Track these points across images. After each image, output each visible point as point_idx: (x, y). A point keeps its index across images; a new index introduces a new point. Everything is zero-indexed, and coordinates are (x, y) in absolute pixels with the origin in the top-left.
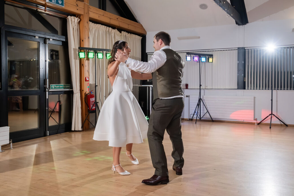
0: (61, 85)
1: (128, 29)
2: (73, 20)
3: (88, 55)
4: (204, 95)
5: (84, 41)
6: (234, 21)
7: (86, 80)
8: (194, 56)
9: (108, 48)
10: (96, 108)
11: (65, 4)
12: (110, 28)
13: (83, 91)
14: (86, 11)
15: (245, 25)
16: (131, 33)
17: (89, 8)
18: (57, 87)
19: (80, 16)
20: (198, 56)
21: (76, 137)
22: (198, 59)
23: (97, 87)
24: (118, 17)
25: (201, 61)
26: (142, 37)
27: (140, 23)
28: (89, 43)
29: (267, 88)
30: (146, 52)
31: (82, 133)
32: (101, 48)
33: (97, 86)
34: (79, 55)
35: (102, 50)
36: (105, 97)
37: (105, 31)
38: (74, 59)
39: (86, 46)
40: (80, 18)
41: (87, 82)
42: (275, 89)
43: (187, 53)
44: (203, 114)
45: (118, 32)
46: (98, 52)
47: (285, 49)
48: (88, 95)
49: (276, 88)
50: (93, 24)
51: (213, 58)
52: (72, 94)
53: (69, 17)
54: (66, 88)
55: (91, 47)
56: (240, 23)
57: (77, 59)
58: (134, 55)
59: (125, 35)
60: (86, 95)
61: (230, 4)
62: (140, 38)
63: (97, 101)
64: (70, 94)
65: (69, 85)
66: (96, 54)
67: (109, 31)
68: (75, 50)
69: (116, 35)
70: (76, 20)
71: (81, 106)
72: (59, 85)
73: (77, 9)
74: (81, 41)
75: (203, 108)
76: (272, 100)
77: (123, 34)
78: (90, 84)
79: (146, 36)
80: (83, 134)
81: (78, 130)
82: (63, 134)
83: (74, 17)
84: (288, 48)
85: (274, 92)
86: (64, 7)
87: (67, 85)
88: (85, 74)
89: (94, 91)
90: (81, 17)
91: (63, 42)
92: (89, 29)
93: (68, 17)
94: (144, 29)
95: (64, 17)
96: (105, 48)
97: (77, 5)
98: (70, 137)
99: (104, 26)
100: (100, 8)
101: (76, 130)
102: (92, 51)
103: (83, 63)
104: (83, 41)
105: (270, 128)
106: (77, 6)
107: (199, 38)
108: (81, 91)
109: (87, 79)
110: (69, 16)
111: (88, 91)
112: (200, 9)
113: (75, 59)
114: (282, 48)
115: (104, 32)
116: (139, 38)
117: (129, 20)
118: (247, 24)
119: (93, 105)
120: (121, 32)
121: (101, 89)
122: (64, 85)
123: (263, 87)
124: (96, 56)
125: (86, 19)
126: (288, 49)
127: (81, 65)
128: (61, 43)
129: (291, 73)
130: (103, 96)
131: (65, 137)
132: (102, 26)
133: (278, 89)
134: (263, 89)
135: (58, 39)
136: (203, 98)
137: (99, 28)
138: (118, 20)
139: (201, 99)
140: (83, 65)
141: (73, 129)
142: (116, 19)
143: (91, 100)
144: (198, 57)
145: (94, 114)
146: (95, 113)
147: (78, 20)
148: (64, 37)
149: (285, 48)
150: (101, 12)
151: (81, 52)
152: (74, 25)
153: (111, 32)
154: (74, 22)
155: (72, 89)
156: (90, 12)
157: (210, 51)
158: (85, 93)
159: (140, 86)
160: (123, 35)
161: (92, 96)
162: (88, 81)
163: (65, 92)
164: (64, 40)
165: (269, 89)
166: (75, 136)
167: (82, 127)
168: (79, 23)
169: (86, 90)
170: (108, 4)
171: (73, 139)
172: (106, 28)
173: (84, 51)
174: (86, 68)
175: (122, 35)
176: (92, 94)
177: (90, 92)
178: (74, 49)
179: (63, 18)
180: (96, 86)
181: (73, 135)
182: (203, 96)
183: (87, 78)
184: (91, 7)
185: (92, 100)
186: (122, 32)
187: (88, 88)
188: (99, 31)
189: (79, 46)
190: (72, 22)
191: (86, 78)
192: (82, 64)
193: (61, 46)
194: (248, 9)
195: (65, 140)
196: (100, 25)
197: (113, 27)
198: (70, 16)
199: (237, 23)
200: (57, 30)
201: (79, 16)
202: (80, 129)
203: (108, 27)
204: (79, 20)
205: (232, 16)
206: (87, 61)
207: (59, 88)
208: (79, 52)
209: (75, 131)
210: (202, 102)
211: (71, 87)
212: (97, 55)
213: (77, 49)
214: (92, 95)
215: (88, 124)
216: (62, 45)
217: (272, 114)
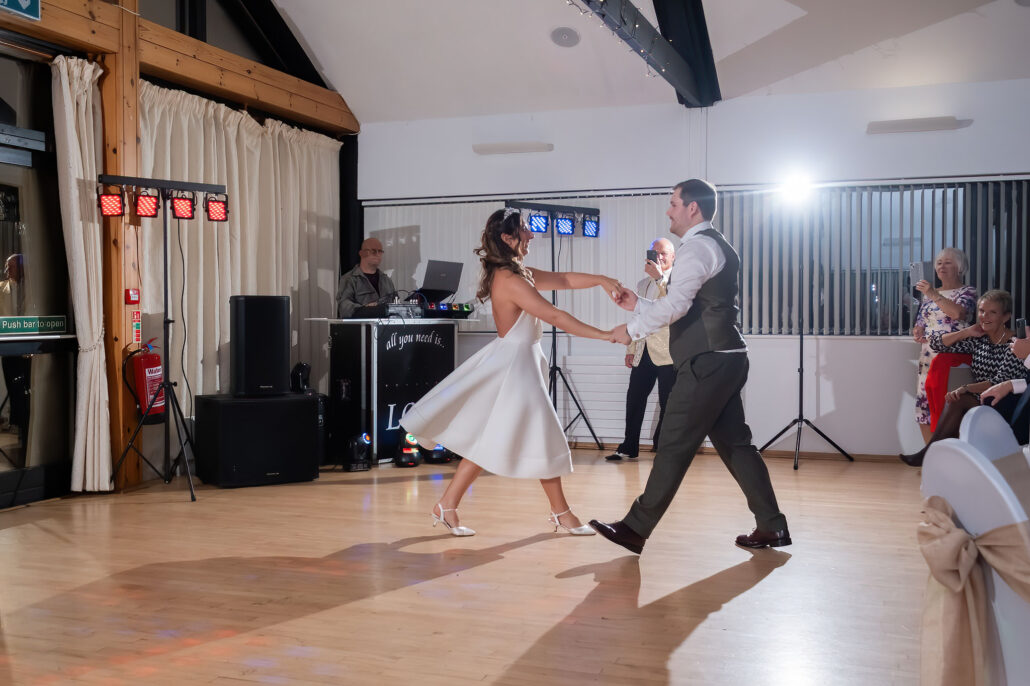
0: (27, 320)
1: (292, 109)
2: (76, 71)
3: (135, 205)
4: (569, 354)
5: (120, 150)
6: (671, 91)
7: (128, 301)
8: (534, 212)
9: (214, 181)
10: (167, 405)
11: (43, 9)
12: (222, 106)
13: (116, 339)
14: (128, 39)
15: (709, 108)
16: (300, 128)
17: (137, 27)
18: (14, 326)
19: (103, 59)
20: (545, 214)
21: (89, 514)
22: (547, 224)
23: (171, 325)
24: (251, 64)
25: (559, 232)
26: (342, 144)
27: (333, 90)
28: (141, 162)
29: (785, 329)
30: (359, 198)
31: (111, 500)
32: (186, 180)
33: (173, 321)
34: (100, 205)
35: (193, 187)
36: (202, 362)
37: (200, 116)
38: (82, 219)
39: (128, 170)
40: (103, 67)
41: (132, 308)
42: (811, 333)
43: (506, 201)
44: (565, 423)
45: (253, 122)
46: (174, 195)
47: (844, 195)
48: (139, 358)
49: (816, 329)
50: (156, 88)
51: (597, 223)
52: (72, 355)
53: (60, 60)
54: (49, 329)
55: (148, 175)
56: (691, 99)
57: (93, 221)
58: (315, 210)
59: (280, 135)
60: (129, 357)
61: (658, 30)
62: (337, 145)
63: (172, 379)
64: (66, 354)
65: (59, 319)
66: (169, 203)
67: (216, 118)
68: (83, 184)
69: (243, 132)
70: (89, 71)
71: (107, 398)
72: (21, 321)
73: (93, 32)
74: (110, 152)
75: (566, 400)
76: (801, 371)
77: (270, 130)
78: (145, 315)
79: (356, 137)
80: (115, 504)
81: (96, 490)
82: (37, 507)
83: (80, 60)
84: (853, 189)
85: (809, 340)
86: (39, 19)
87: (50, 320)
88: (127, 278)
89: (160, 342)
90: (109, 61)
91: (35, 153)
92: (139, 109)
93: (56, 60)
94: (351, 114)
95: (40, 59)
96: (202, 182)
97: (91, 13)
98: (67, 518)
99: (197, 97)
100: (182, 30)
101: (89, 488)
102: (150, 191)
103: (116, 234)
104: (115, 151)
105: (796, 468)
106: (93, 18)
107: (550, 148)
108: (109, 340)
109: (134, 297)
110: (61, 57)
111: (138, 340)
112: (552, 43)
113: (86, 218)
114: (833, 189)
115: (197, 121)
116: (331, 147)
117: (294, 79)
118: (718, 105)
119: (157, 395)
120: (262, 123)
121: (188, 336)
122: (40, 319)
123: (771, 326)
124: (169, 211)
125: (126, 70)
126: (854, 194)
127: (109, 243)
128: (26, 160)
129: (863, 275)
130: (196, 359)
131: (46, 516)
132: (191, 96)
133: (821, 334)
134: (771, 333)
135: (14, 141)
136: (565, 364)
137: (178, 106)
138: (253, 76)
139: (559, 369)
140: (115, 242)
141: (77, 486)
142: (246, 74)
143: (148, 375)
144: (546, 218)
145: (161, 427)
146: (163, 424)
147: (94, 71)
148: (41, 136)
149: (843, 189)
150: (187, 44)
151: (107, 193)
152: (80, 91)
153: (225, 120)
154: (81, 78)
155: (74, 333)
156: (142, 44)
157: (589, 197)
158: (125, 350)
159: (336, 321)
160: (272, 133)
161: (152, 361)
162: (137, 302)
163: (44, 347)
164: (41, 147)
165: (790, 333)
166: (85, 511)
167: (114, 478)
168: (100, 82)
169: (130, 337)
170: (214, 15)
171: (78, 523)
172: (207, 105)
173: (121, 189)
174: (127, 256)
175: (266, 132)
176: (152, 351)
177: (145, 346)
178: (79, 181)
179: (36, 63)
180: (167, 322)
181: (77, 507)
182: (564, 358)
183: (131, 292)
184: (146, 23)
185: (154, 373)
186: (269, 121)
187: (135, 329)
188: (177, 114)
189: (100, 172)
190: (73, 79)
191: (127, 291)
192: (113, 238)
193: (30, 171)
194: (720, 52)
195: (46, 530)
196: (184, 93)
197: (235, 102)
198: (65, 56)
199: (682, 100)
200: (13, 107)
201: (99, 58)
202: (106, 486)
203: (213, 103)
204: (101, 72)
205: (664, 75)
206: (132, 227)
207: (23, 330)
208: (101, 192)
209: (85, 493)
210: (560, 380)
211: (70, 326)
212: (173, 208)
213: (90, 183)
214: (154, 356)
215: (138, 465)
216: (30, 165)
217: (801, 418)
